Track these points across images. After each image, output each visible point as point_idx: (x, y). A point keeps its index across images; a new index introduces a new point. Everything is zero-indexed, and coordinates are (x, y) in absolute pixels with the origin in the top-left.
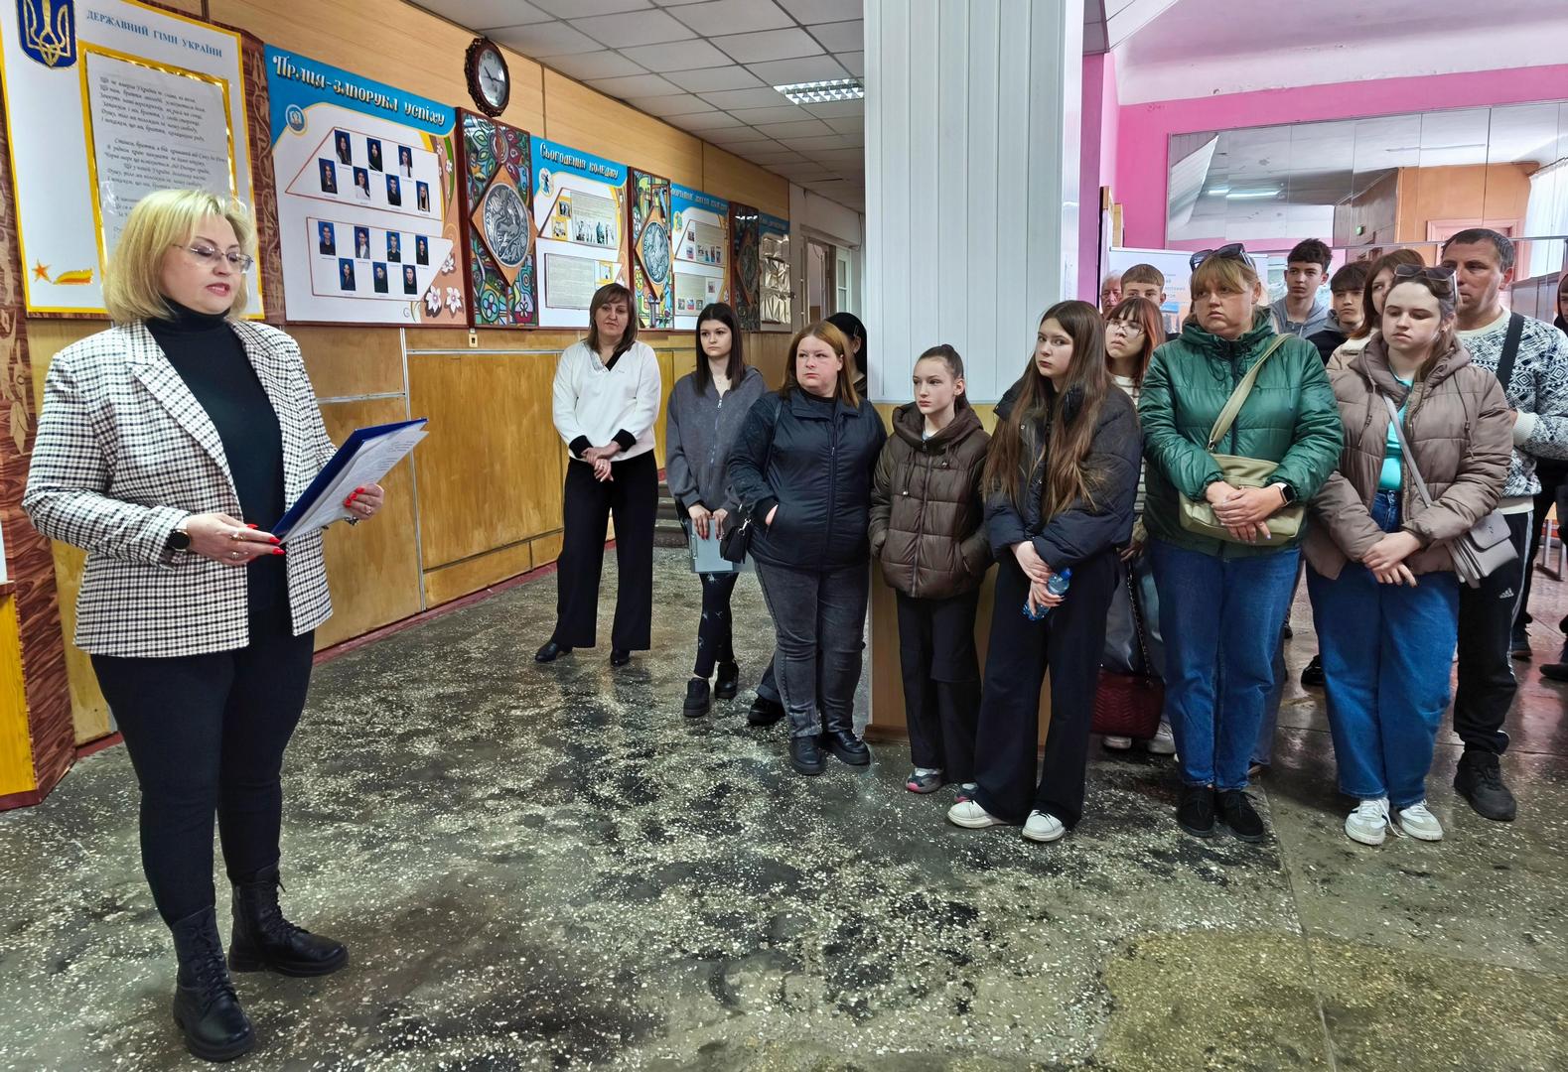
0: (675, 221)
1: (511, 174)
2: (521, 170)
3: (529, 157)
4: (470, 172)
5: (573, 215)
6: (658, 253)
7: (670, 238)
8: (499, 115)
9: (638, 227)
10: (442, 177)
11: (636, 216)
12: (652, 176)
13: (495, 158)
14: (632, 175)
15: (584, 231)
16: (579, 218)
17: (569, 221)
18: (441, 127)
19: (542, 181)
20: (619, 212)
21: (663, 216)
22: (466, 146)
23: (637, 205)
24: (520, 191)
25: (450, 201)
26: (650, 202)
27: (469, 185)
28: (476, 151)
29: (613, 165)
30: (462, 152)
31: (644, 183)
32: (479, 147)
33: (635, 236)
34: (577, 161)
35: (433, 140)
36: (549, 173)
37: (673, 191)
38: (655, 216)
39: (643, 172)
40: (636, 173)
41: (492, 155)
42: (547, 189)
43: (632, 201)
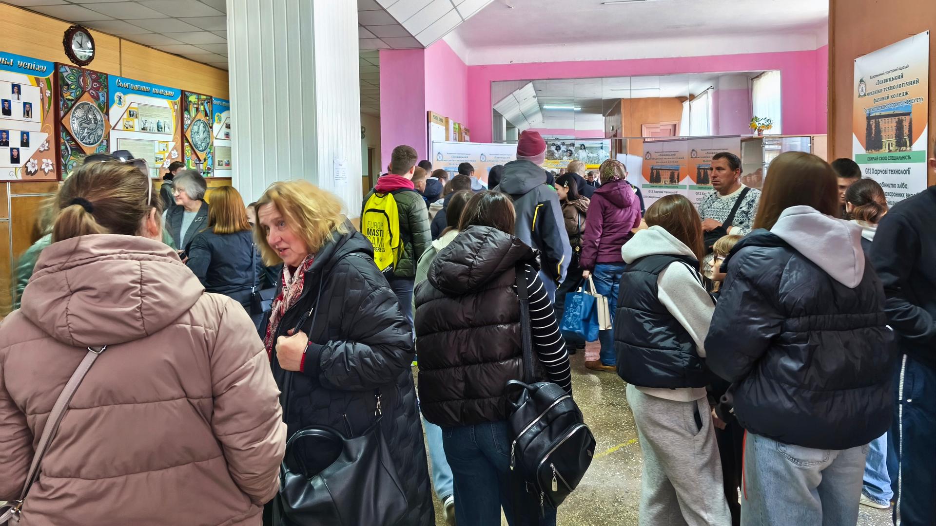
1: (93, 97)
2: (100, 94)
3: (107, 87)
4: (62, 96)
5: (140, 117)
6: (202, 136)
7: (211, 128)
8: (87, 65)
9: (187, 122)
10: (42, 100)
11: (186, 115)
12: (199, 94)
13: (81, 88)
14: (184, 95)
15: (147, 125)
16: (144, 119)
17: (136, 121)
18: (43, 73)
20: (174, 114)
24: (99, 106)
25: (48, 112)
27: (61, 103)
28: (68, 85)
29: (171, 89)
30: (58, 85)
31: (193, 99)
32: (70, 83)
33: (185, 127)
34: (143, 88)
35: (38, 81)
37: (215, 102)
38: (201, 116)
39: (192, 93)
40: (186, 93)
41: (79, 86)
42: (120, 102)
43: (184, 107)
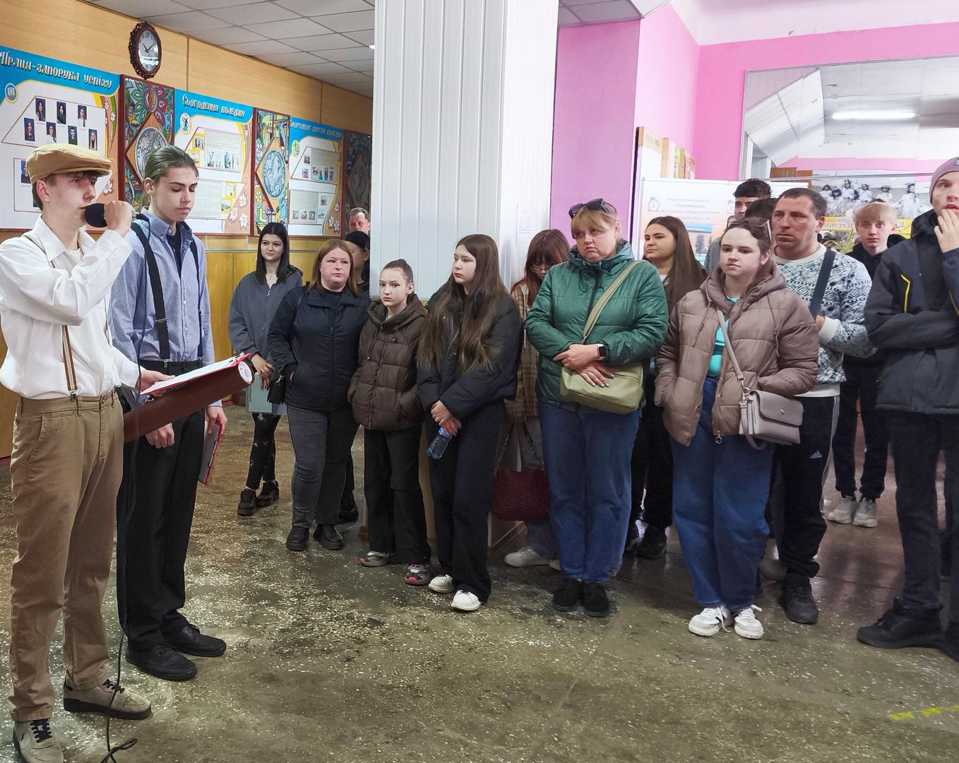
0: (293, 148)
1: (158, 120)
2: (166, 116)
3: (173, 106)
4: (127, 120)
5: (206, 148)
6: (276, 174)
7: (287, 162)
8: (153, 76)
9: (259, 155)
10: (107, 125)
11: (258, 145)
12: (274, 113)
13: (146, 108)
14: (256, 114)
15: (214, 159)
16: (211, 150)
17: (202, 152)
18: (108, 90)
19: (182, 123)
20: (244, 143)
21: (282, 144)
22: (126, 102)
23: (259, 136)
24: (164, 132)
25: (112, 142)
26: (271, 135)
28: (133, 105)
29: (241, 107)
30: (123, 108)
31: (267, 120)
32: (135, 102)
33: (257, 162)
34: (212, 106)
35: (103, 99)
36: (188, 116)
37: (292, 124)
38: (276, 145)
39: (267, 111)
40: (260, 112)
41: (144, 106)
42: (186, 129)
43: (256, 134)
